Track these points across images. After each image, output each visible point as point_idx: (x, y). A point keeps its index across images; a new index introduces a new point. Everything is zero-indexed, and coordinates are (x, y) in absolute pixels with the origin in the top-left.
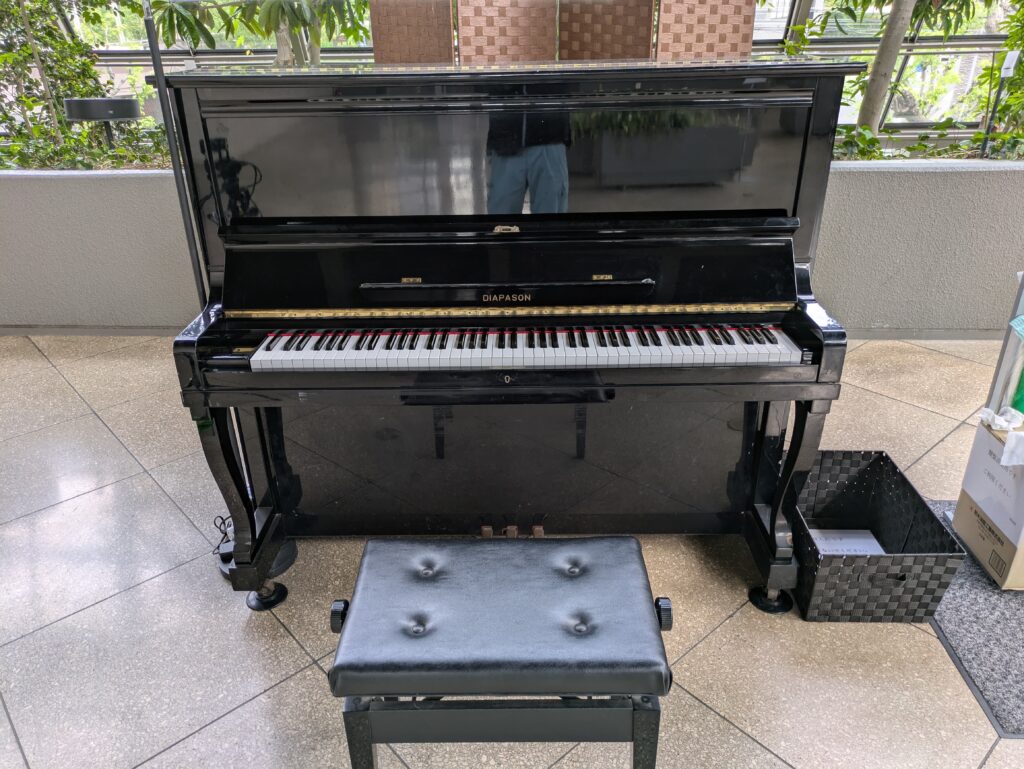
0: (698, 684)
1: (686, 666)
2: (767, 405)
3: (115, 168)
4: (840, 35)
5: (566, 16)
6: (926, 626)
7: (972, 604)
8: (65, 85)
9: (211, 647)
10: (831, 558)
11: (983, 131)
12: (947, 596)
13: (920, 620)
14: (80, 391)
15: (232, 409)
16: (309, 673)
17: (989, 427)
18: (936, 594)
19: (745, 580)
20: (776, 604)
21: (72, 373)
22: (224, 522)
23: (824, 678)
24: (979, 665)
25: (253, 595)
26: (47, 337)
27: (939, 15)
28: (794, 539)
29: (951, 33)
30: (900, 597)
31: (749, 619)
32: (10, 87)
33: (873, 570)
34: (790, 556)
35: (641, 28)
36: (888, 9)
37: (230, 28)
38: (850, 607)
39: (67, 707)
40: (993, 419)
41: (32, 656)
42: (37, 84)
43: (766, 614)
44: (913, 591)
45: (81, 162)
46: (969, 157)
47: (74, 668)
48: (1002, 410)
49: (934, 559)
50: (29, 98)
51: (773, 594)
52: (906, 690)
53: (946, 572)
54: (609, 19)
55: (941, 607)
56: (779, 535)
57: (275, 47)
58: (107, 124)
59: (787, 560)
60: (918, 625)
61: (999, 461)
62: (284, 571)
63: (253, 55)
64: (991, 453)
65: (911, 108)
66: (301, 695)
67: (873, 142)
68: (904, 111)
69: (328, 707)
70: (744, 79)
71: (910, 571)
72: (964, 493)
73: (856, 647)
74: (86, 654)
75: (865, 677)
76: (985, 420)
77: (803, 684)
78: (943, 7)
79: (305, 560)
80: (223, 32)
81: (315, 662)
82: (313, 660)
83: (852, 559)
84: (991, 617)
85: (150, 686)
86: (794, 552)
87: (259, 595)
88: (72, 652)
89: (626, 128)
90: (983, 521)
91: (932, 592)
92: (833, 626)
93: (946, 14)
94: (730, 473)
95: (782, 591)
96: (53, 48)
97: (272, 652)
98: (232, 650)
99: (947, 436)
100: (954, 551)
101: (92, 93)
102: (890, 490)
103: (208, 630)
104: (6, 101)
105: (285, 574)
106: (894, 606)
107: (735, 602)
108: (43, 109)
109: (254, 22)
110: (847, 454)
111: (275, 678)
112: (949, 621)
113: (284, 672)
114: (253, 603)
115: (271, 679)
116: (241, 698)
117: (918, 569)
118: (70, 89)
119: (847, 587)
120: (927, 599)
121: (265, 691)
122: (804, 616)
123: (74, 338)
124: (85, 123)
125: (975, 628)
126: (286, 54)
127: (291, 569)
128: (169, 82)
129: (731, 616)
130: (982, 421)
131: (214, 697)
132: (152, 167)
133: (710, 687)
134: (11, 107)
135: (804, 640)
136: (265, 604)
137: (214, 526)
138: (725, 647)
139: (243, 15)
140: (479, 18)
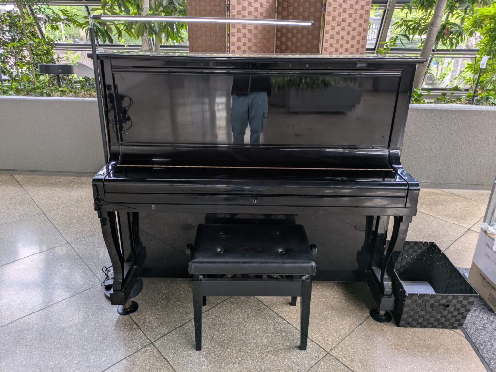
0: (346, 358)
1: (340, 349)
2: (378, 218)
3: (61, 96)
4: (403, 47)
5: (279, 34)
6: (459, 331)
7: (481, 321)
8: (38, 58)
9: (99, 333)
10: (412, 295)
11: (472, 92)
12: (469, 316)
13: (456, 328)
14: (37, 203)
15: (116, 213)
16: (149, 348)
17: (486, 232)
18: (464, 315)
19: (368, 306)
20: (384, 318)
21: (33, 194)
22: (106, 270)
23: (410, 357)
24: (487, 352)
25: (120, 307)
26: (22, 176)
27: (448, 40)
28: (393, 285)
29: (454, 48)
30: (446, 315)
31: (371, 325)
32: (12, 58)
33: (432, 301)
34: (391, 293)
35: (315, 40)
36: (424, 37)
37: (120, 35)
38: (421, 320)
39: (24, 364)
40: (488, 227)
41: (6, 336)
42: (25, 57)
43: (379, 323)
44: (452, 313)
45: (46, 93)
46: (466, 104)
47: (28, 344)
48: (492, 223)
49: (463, 297)
50: (21, 63)
51: (382, 312)
52: (452, 364)
53: (468, 303)
54: (300, 36)
55: (466, 322)
56: (385, 283)
57: (141, 44)
58: (58, 76)
59: (389, 296)
60: (455, 330)
61: (491, 248)
62: (136, 295)
63: (128, 47)
64: (487, 244)
65: (433, 81)
66: (144, 360)
67: (421, 95)
68: (430, 82)
69: (158, 367)
70: (357, 64)
71: (451, 303)
72: (473, 264)
73: (425, 341)
74: (35, 336)
75: (430, 357)
76: (483, 228)
77: (400, 360)
78: (450, 36)
79: (147, 290)
80: (117, 36)
81: (152, 343)
82: (151, 342)
83: (422, 296)
84: (491, 327)
85: (66, 354)
86: (393, 292)
87: (123, 307)
88: (27, 335)
89: (301, 86)
90: (484, 278)
91: (462, 313)
92: (412, 330)
93: (451, 39)
94: (359, 251)
95: (386, 311)
96: (34, 41)
97: (130, 337)
98: (109, 336)
99: (462, 236)
100: (472, 293)
101: (50, 62)
102: (438, 261)
103: (98, 325)
104: (10, 64)
105: (137, 297)
106: (443, 320)
107: (363, 316)
108: (26, 69)
109: (132, 32)
110: (416, 243)
111: (131, 351)
112: (471, 329)
113: (136, 348)
114: (120, 311)
115: (129, 351)
116: (114, 361)
117: (455, 302)
118: (40, 60)
119: (419, 310)
120: (459, 317)
121: (126, 358)
122: (398, 324)
123: (35, 176)
124: (47, 75)
125: (484, 333)
126: (146, 47)
127: (140, 294)
128: (98, 57)
129: (362, 324)
130: (482, 229)
131: (100, 360)
132: (79, 96)
133: (352, 360)
134: (12, 68)
135: (399, 337)
136: (126, 312)
137: (101, 271)
138: (359, 339)
139: (127, 29)
140: (239, 34)
